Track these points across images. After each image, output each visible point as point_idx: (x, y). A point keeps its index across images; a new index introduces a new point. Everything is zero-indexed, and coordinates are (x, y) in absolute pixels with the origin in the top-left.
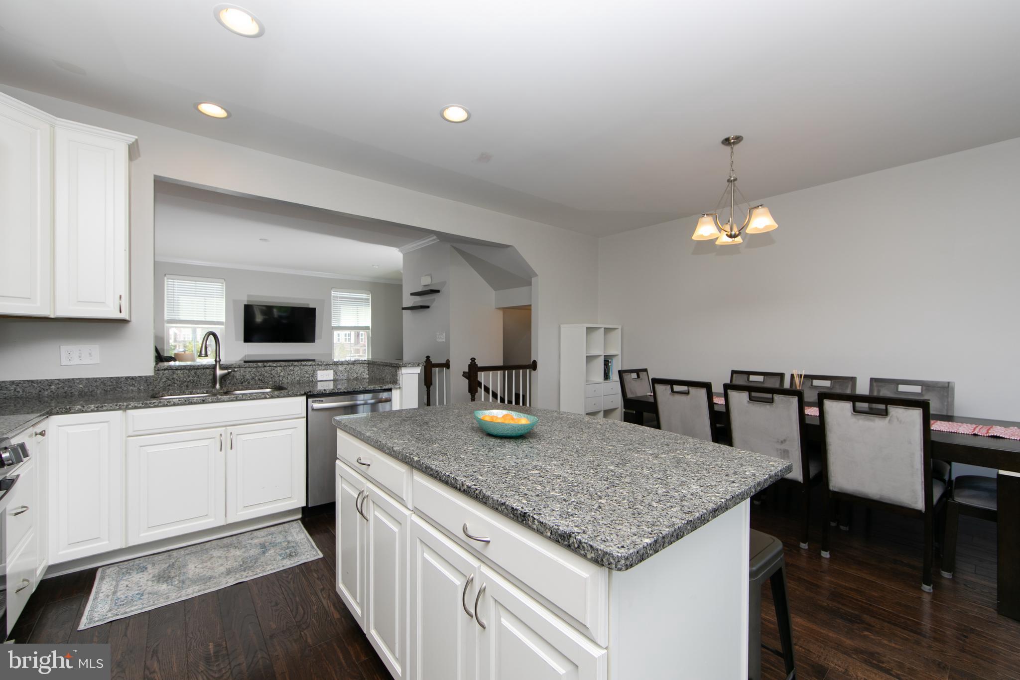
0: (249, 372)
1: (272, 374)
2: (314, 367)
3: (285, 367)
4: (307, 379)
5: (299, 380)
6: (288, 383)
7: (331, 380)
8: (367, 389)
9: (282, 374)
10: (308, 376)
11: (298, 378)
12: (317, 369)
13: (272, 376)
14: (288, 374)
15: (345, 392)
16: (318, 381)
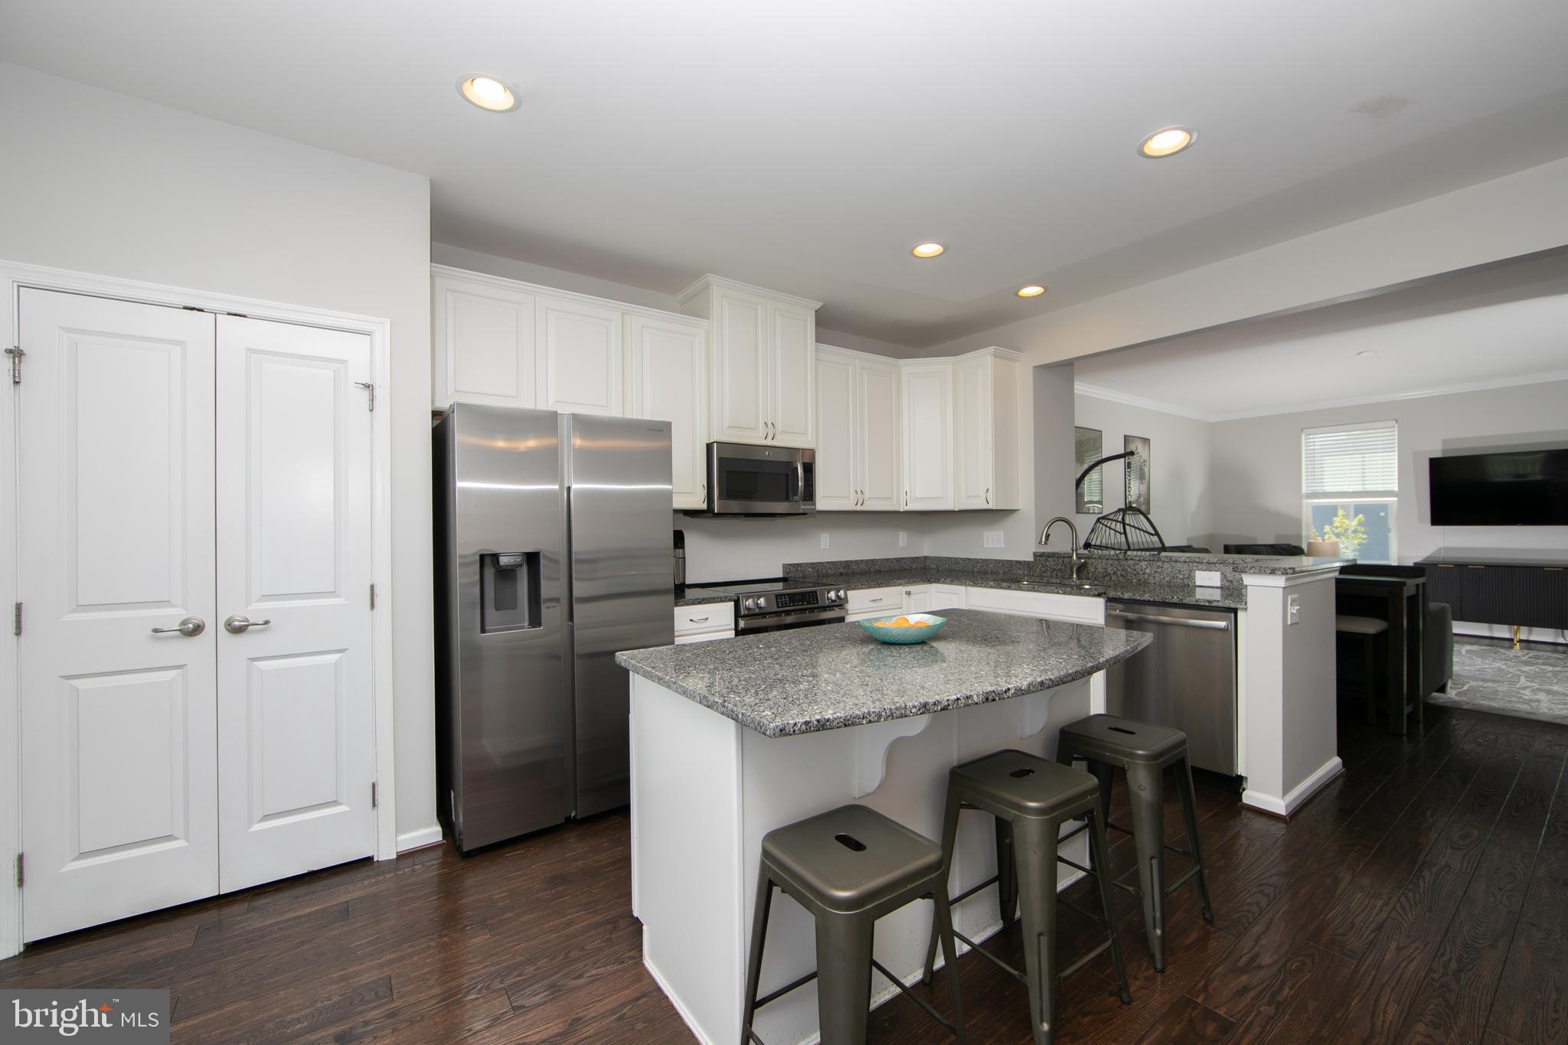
0: (1111, 565)
1: (1135, 570)
2: (1191, 564)
3: (1151, 562)
4: (1181, 581)
5: (1169, 582)
6: (1155, 583)
7: (1217, 588)
8: (1185, 601)
9: (1147, 571)
10: (1182, 577)
11: (1168, 579)
12: (1195, 568)
13: (1136, 573)
14: (1156, 572)
15: (1149, 601)
16: (1197, 586)
